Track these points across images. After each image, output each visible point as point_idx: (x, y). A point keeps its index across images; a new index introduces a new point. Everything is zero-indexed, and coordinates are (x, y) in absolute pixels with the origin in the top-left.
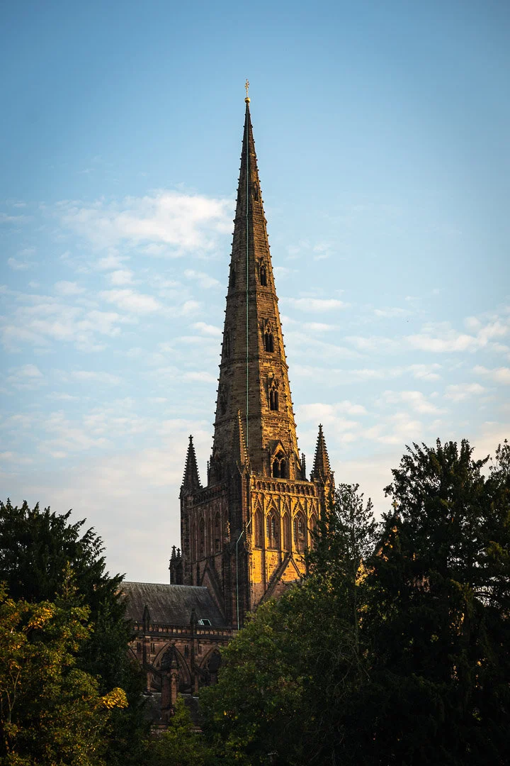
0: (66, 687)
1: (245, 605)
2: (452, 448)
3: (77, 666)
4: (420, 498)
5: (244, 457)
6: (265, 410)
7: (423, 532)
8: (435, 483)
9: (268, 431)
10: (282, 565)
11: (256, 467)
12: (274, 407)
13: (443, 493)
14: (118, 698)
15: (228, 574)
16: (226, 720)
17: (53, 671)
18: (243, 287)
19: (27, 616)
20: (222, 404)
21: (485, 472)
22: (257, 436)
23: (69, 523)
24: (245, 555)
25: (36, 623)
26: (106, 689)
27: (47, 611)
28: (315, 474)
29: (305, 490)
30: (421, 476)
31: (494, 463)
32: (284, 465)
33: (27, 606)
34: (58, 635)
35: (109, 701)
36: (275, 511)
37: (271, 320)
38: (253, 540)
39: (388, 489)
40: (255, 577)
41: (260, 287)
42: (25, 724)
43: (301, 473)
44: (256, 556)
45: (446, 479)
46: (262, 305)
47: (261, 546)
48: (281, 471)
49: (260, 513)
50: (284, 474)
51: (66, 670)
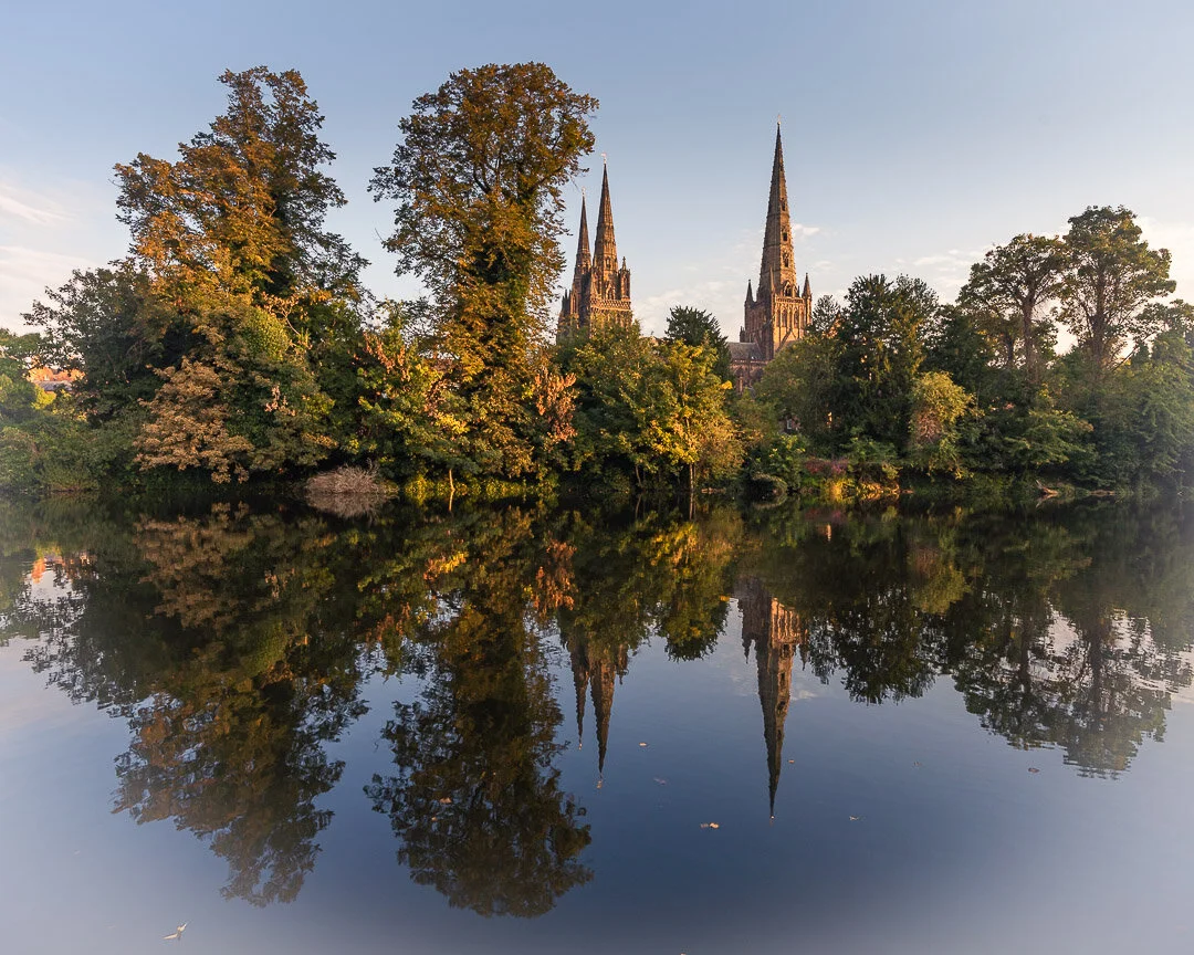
0: (707, 380)
1: (771, 350)
2: (876, 278)
3: (711, 372)
4: (860, 301)
5: (773, 288)
6: (783, 267)
7: (861, 316)
8: (867, 294)
9: (783, 277)
10: (788, 334)
11: (778, 292)
12: (787, 265)
13: (871, 298)
14: (728, 385)
15: (764, 337)
16: (765, 397)
17: (702, 374)
18: (774, 212)
19: (691, 352)
20: (764, 265)
21: (891, 288)
22: (779, 279)
23: (705, 315)
24: (772, 330)
25: (695, 355)
26: (723, 381)
27: (699, 350)
28: (803, 295)
29: (800, 301)
30: (862, 291)
31: (896, 284)
32: (790, 291)
33: (692, 348)
34: (704, 360)
35: (725, 386)
36: (785, 311)
37: (786, 227)
38: (775, 323)
39: (846, 297)
40: (776, 339)
41: (782, 212)
42: (691, 395)
43: (797, 295)
44: (776, 330)
45: (873, 291)
46: (783, 220)
47: (779, 326)
48: (789, 294)
49: (779, 312)
50: (790, 295)
51: (707, 374)
